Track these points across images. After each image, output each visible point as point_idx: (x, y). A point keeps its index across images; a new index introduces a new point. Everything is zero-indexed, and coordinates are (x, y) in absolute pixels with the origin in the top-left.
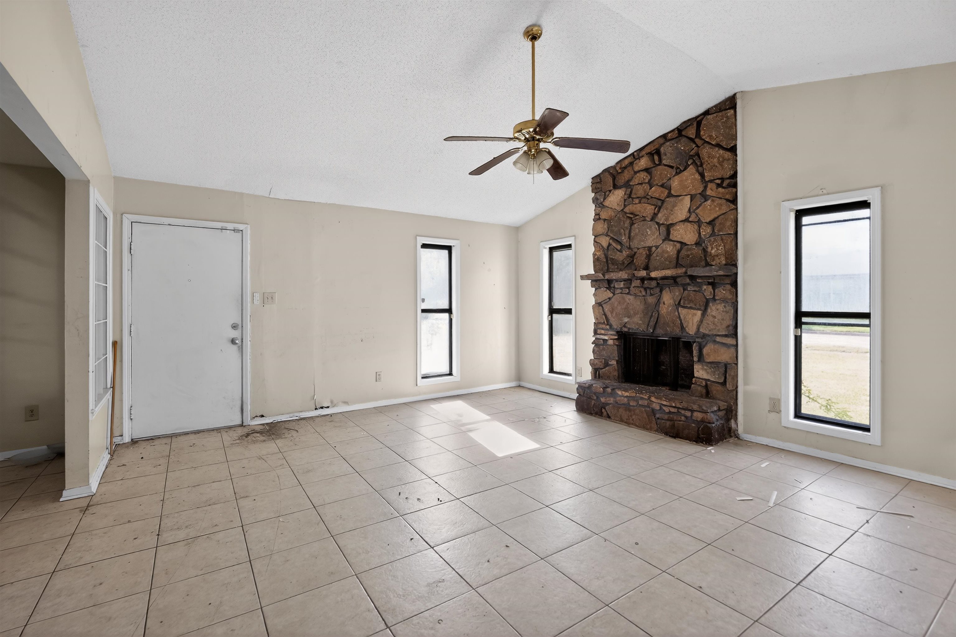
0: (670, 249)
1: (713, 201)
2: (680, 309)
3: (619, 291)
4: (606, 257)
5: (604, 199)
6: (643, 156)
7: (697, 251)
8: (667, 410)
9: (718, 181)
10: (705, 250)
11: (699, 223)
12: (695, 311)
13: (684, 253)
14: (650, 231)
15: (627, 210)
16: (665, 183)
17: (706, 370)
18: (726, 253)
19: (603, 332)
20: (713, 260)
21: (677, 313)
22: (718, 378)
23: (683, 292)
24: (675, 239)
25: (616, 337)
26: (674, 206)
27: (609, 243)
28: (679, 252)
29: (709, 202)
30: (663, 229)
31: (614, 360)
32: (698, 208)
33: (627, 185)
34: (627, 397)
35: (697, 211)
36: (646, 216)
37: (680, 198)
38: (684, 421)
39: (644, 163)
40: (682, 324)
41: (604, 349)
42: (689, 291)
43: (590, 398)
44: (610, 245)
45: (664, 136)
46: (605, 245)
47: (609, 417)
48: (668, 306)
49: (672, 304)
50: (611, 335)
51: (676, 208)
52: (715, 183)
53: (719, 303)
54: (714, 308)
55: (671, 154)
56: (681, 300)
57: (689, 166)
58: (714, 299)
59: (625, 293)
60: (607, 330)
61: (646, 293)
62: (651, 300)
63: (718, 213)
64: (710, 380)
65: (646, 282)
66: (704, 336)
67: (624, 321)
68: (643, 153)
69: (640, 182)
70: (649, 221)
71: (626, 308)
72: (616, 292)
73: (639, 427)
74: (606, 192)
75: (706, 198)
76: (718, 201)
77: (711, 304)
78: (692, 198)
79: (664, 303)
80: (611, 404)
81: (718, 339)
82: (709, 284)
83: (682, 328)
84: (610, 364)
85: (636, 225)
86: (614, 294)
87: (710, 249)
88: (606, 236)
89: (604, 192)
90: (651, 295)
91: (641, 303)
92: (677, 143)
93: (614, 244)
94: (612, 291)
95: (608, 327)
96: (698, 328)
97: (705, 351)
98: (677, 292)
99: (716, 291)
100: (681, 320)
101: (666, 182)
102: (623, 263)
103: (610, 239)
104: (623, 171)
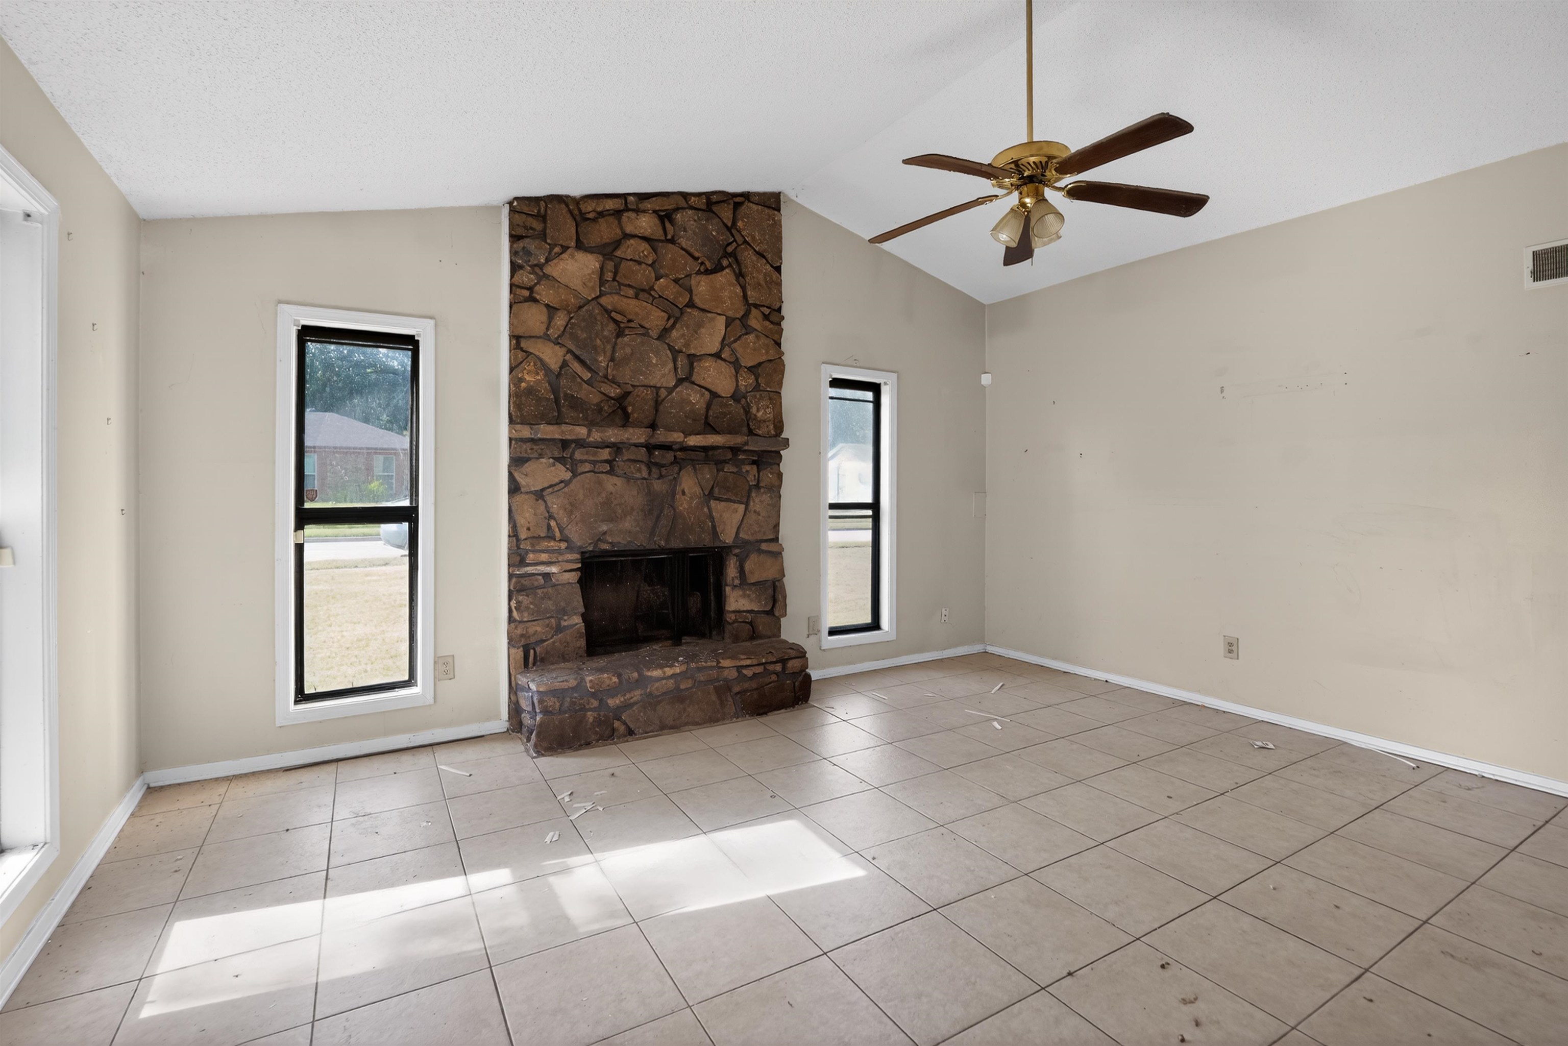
0: (696, 399)
1: (757, 337)
2: (713, 503)
3: (587, 467)
4: (555, 390)
5: (548, 260)
6: (644, 211)
7: (736, 409)
8: (748, 672)
9: (767, 311)
10: (747, 411)
11: (736, 364)
12: (736, 505)
13: (716, 409)
14: (656, 357)
15: (604, 301)
16: (681, 279)
17: (749, 596)
18: (774, 419)
19: (544, 557)
20: (759, 428)
21: (706, 510)
22: (766, 605)
23: (717, 474)
24: (702, 383)
25: (580, 565)
26: (700, 325)
27: (564, 361)
28: (709, 406)
29: (751, 337)
30: (681, 361)
31: (575, 614)
32: (735, 341)
33: (607, 251)
34: (673, 676)
35: (735, 345)
36: (649, 327)
37: (709, 315)
38: (775, 682)
39: (645, 224)
40: (714, 527)
41: (546, 597)
42: (726, 472)
43: (583, 709)
44: (564, 364)
45: (685, 195)
46: (554, 365)
47: (631, 732)
48: (691, 498)
49: (698, 493)
50: (567, 561)
51: (703, 330)
52: (760, 310)
53: (763, 493)
54: (757, 500)
55: (694, 233)
56: (713, 487)
57: (723, 269)
58: (757, 486)
59: (603, 472)
60: (559, 552)
61: (650, 474)
62: (658, 486)
63: (764, 358)
64: (754, 611)
65: (657, 453)
66: (746, 543)
67: (601, 529)
68: (648, 205)
69: (637, 258)
70: (653, 339)
71: (607, 503)
72: (580, 470)
73: (700, 724)
74: (556, 245)
75: (748, 330)
76: (763, 340)
77: (753, 494)
78: (729, 322)
79: (684, 493)
80: (635, 703)
81: (764, 546)
82: (754, 462)
83: (715, 533)
84: (564, 626)
85: (626, 339)
86: (575, 474)
87: (754, 410)
88: (555, 344)
89: (549, 244)
90: (661, 477)
91: (638, 493)
92: (707, 220)
93: (576, 367)
94: (568, 466)
95: (563, 545)
96: (737, 533)
97: (748, 566)
98: (707, 473)
99: (761, 474)
100: (713, 521)
101: (683, 278)
102: (600, 410)
103: (567, 353)
104: (597, 218)
